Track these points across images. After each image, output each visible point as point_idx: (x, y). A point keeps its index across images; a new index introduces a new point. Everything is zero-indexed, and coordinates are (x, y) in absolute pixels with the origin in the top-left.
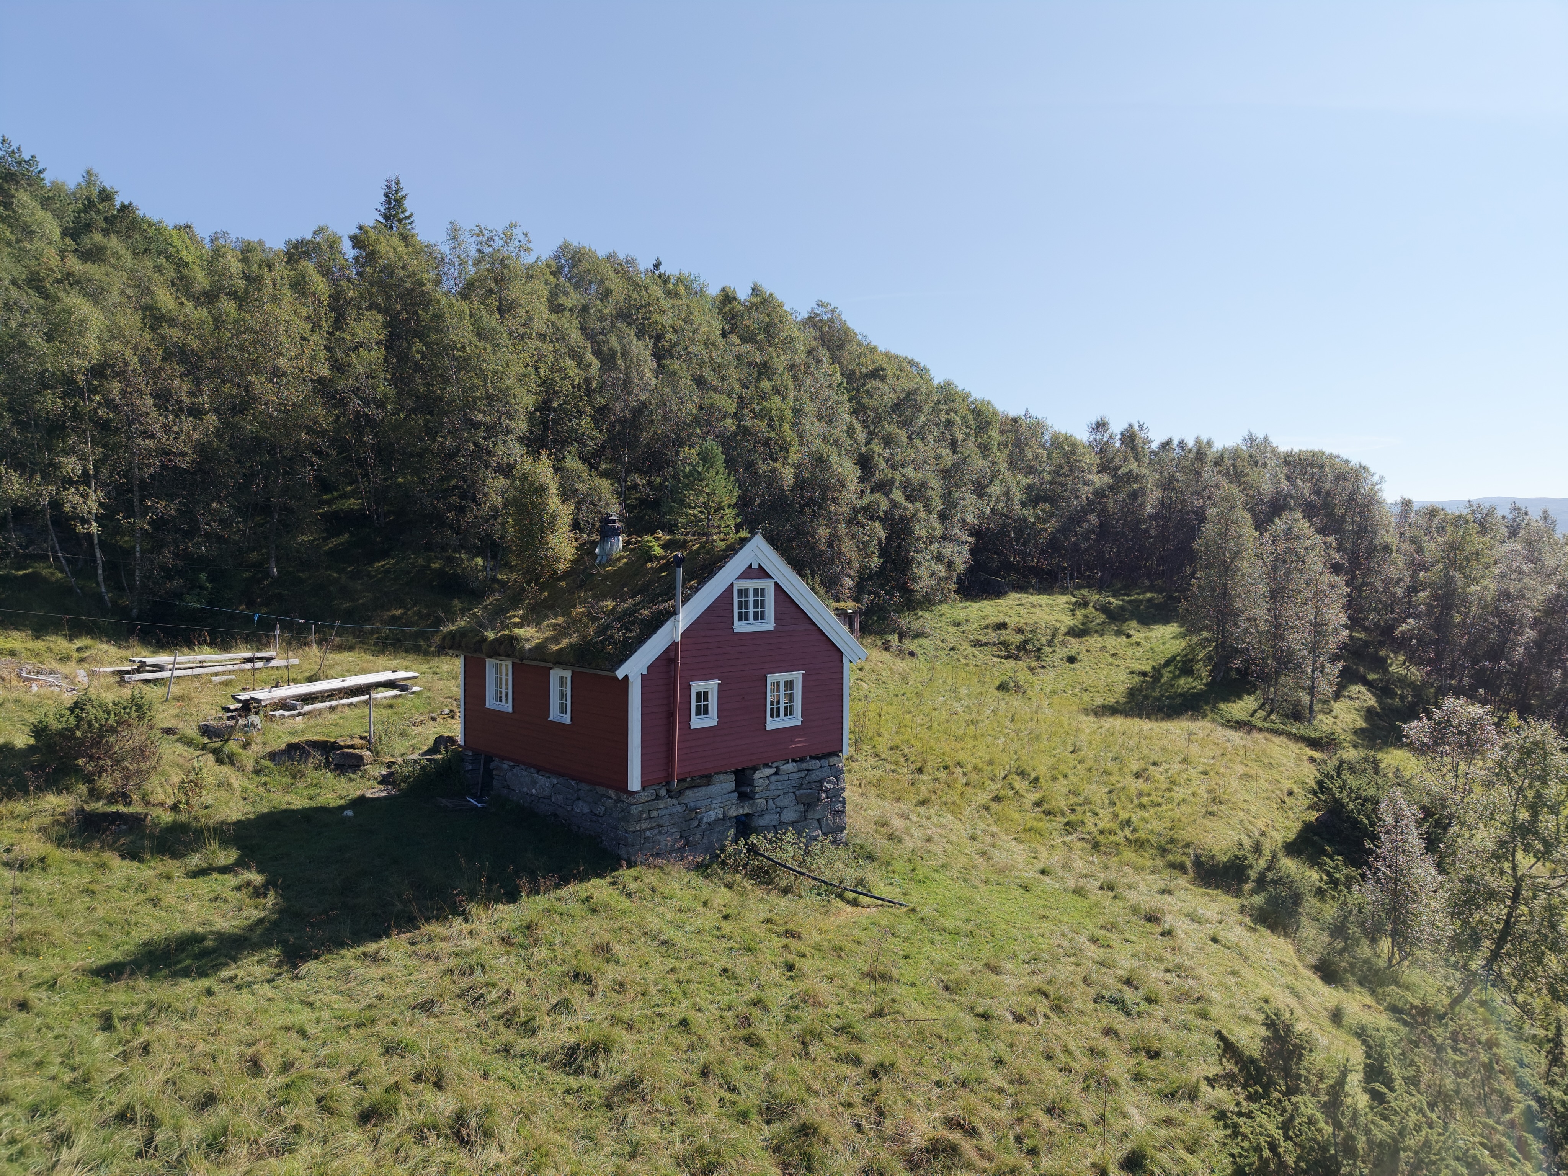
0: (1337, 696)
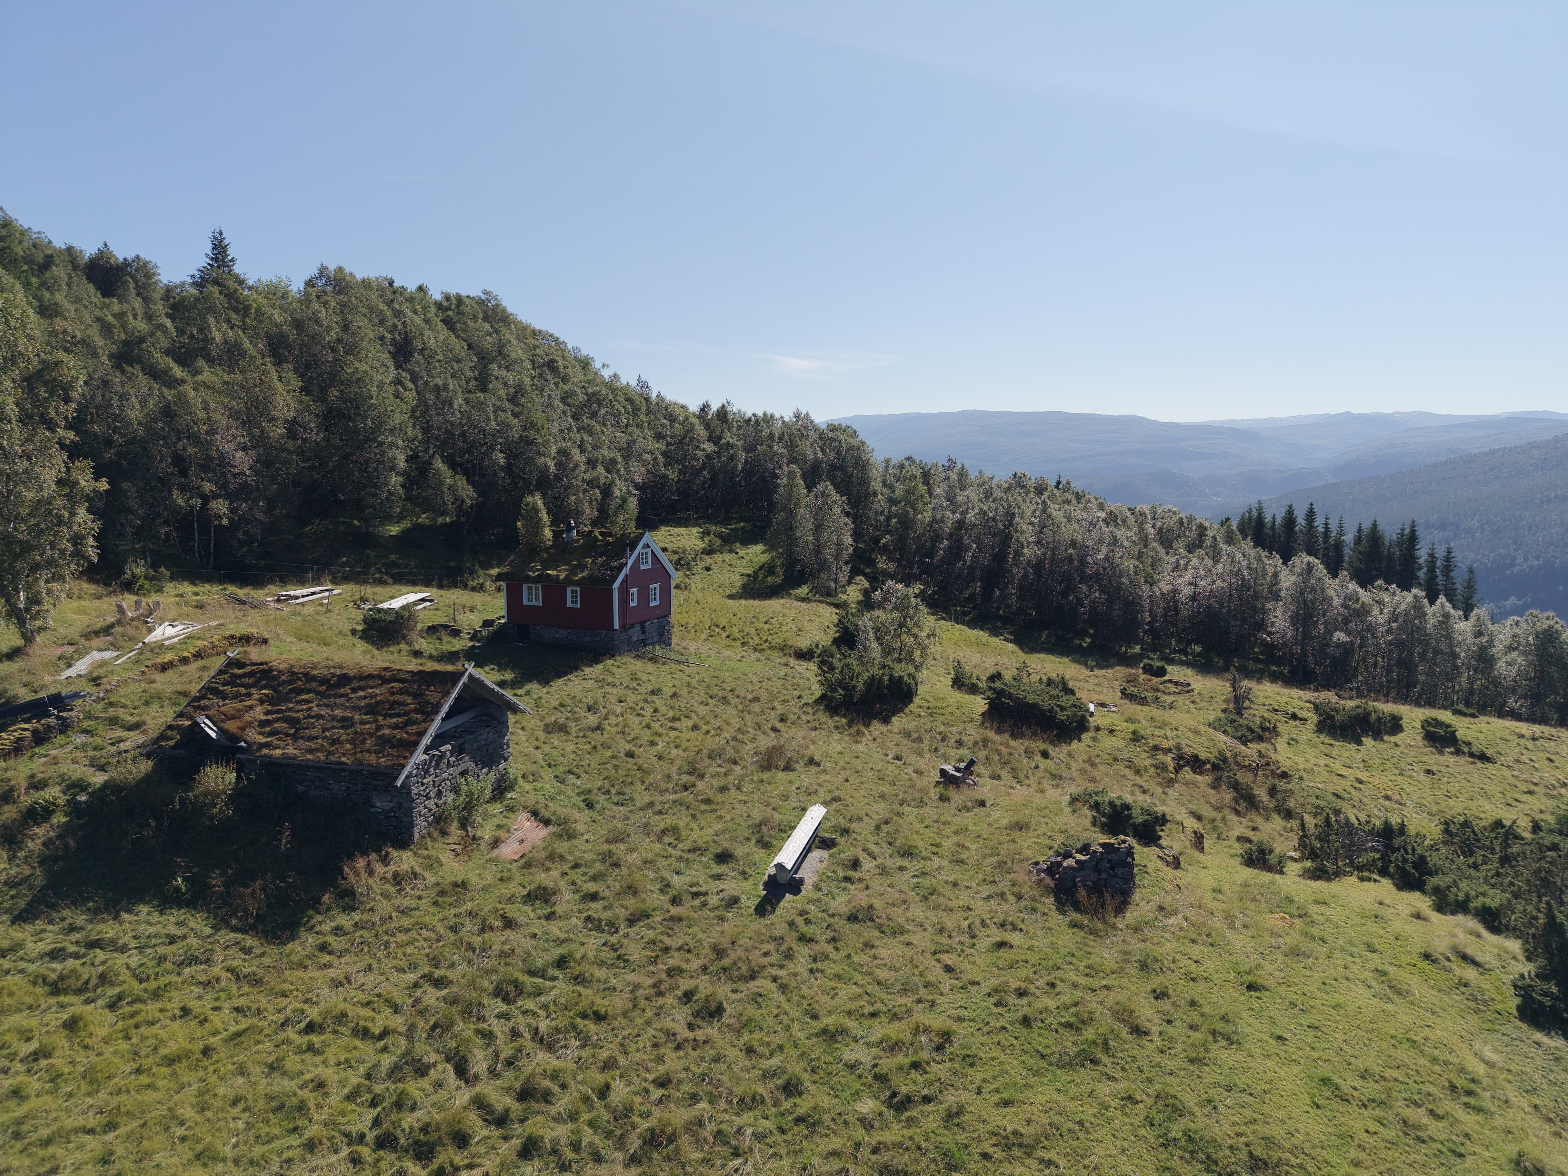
0: (849, 583)
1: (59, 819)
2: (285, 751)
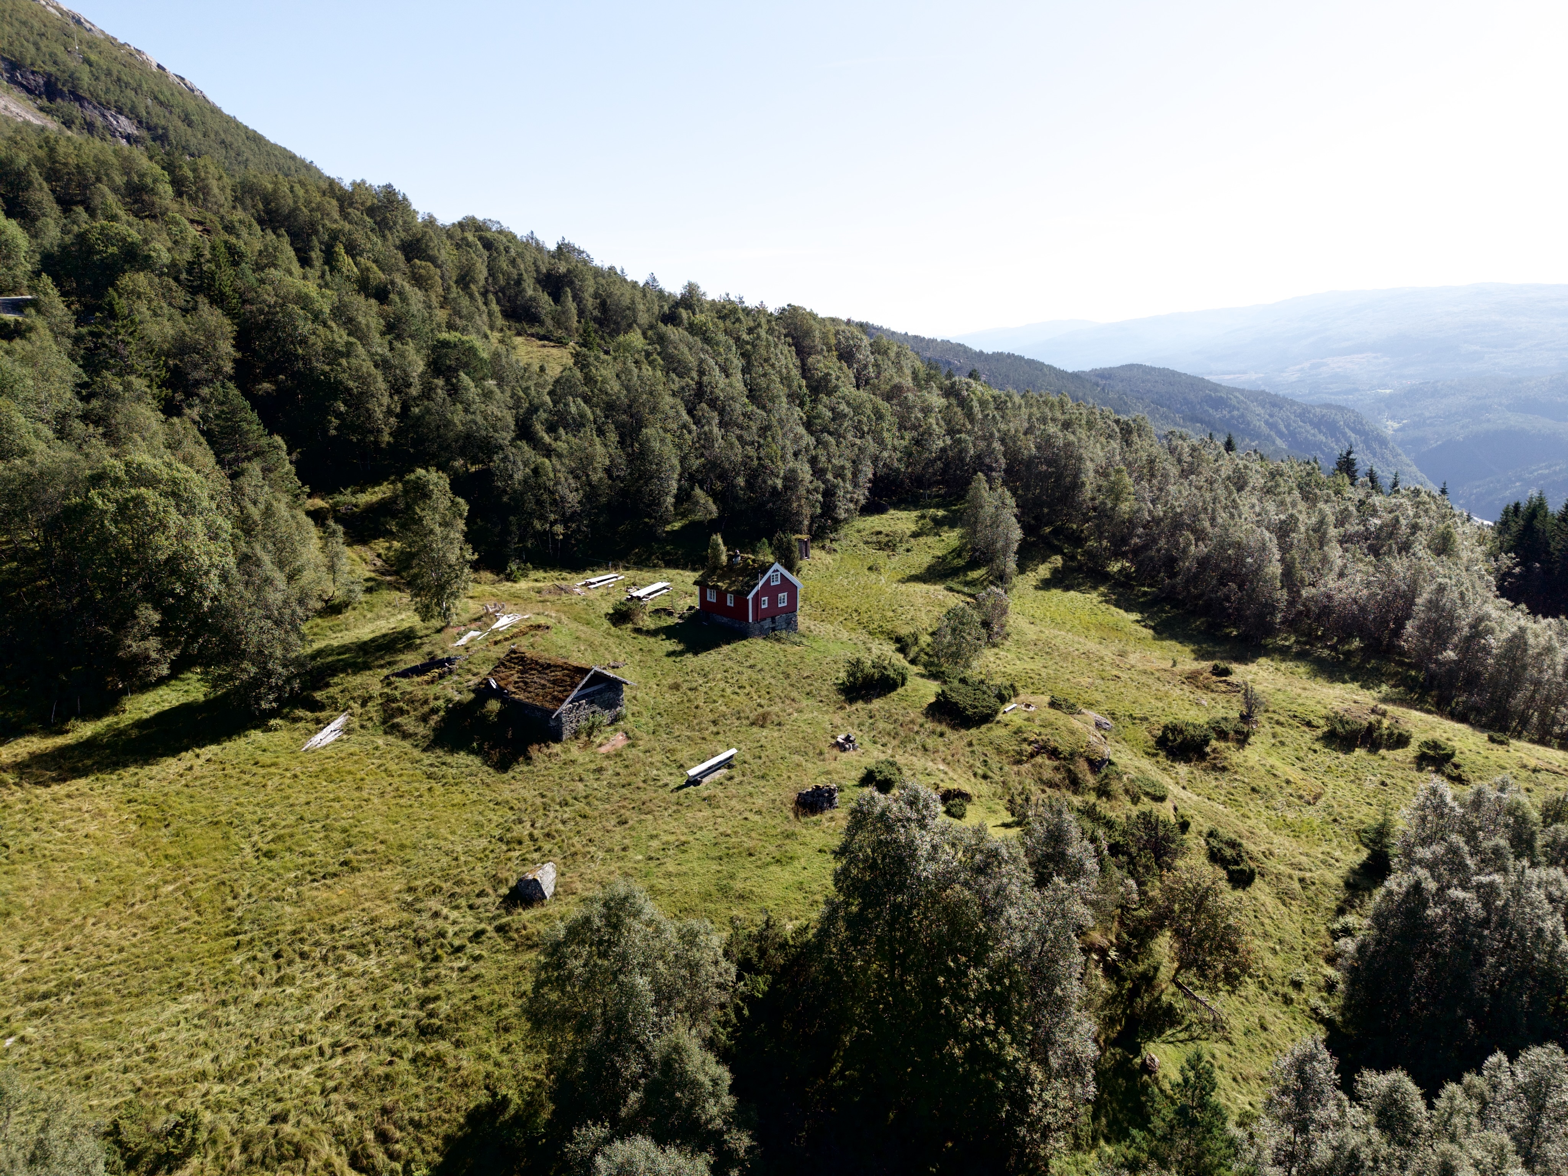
1: (442, 713)
2: (520, 696)
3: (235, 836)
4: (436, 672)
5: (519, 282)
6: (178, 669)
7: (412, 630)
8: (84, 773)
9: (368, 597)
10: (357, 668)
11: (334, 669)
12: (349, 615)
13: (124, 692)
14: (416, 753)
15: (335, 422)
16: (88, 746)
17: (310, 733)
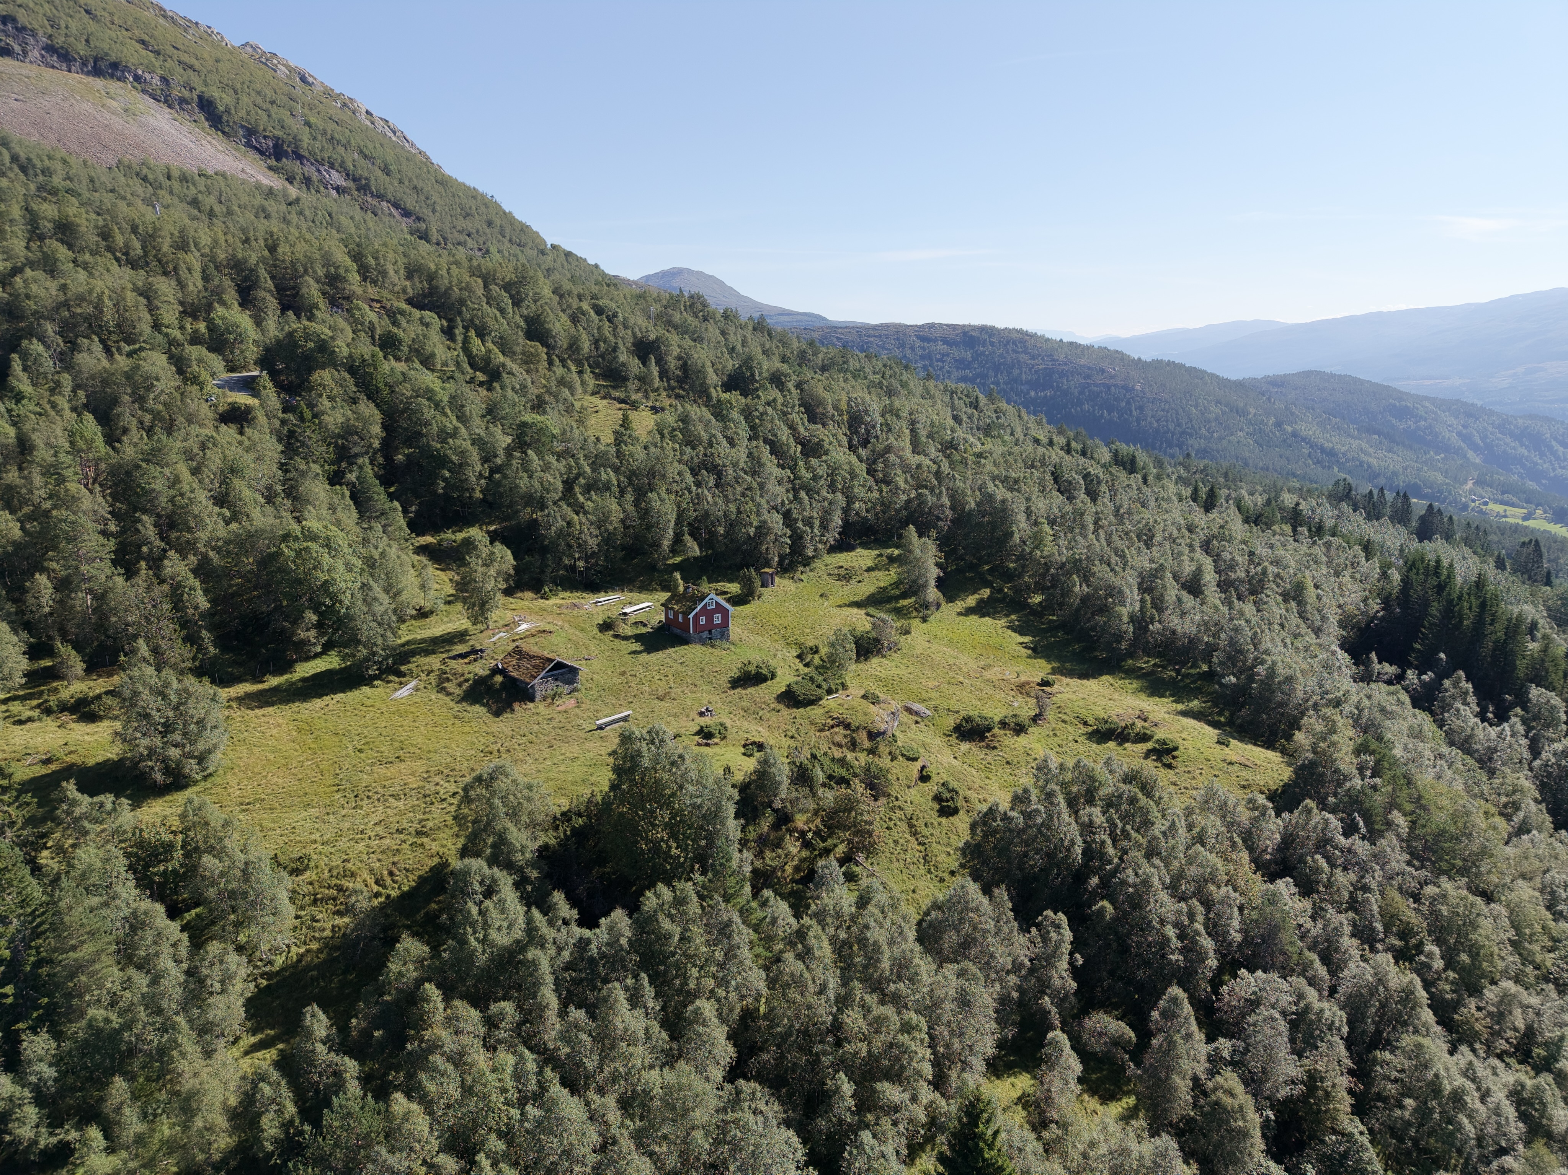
1: (471, 682)
2: (514, 674)
3: (345, 741)
4: (472, 657)
5: (615, 349)
6: (327, 647)
7: (466, 630)
8: (272, 704)
9: (447, 607)
10: (427, 652)
11: (414, 653)
12: (433, 619)
13: (296, 661)
14: (452, 704)
15: (442, 484)
16: (275, 690)
17: (396, 690)
